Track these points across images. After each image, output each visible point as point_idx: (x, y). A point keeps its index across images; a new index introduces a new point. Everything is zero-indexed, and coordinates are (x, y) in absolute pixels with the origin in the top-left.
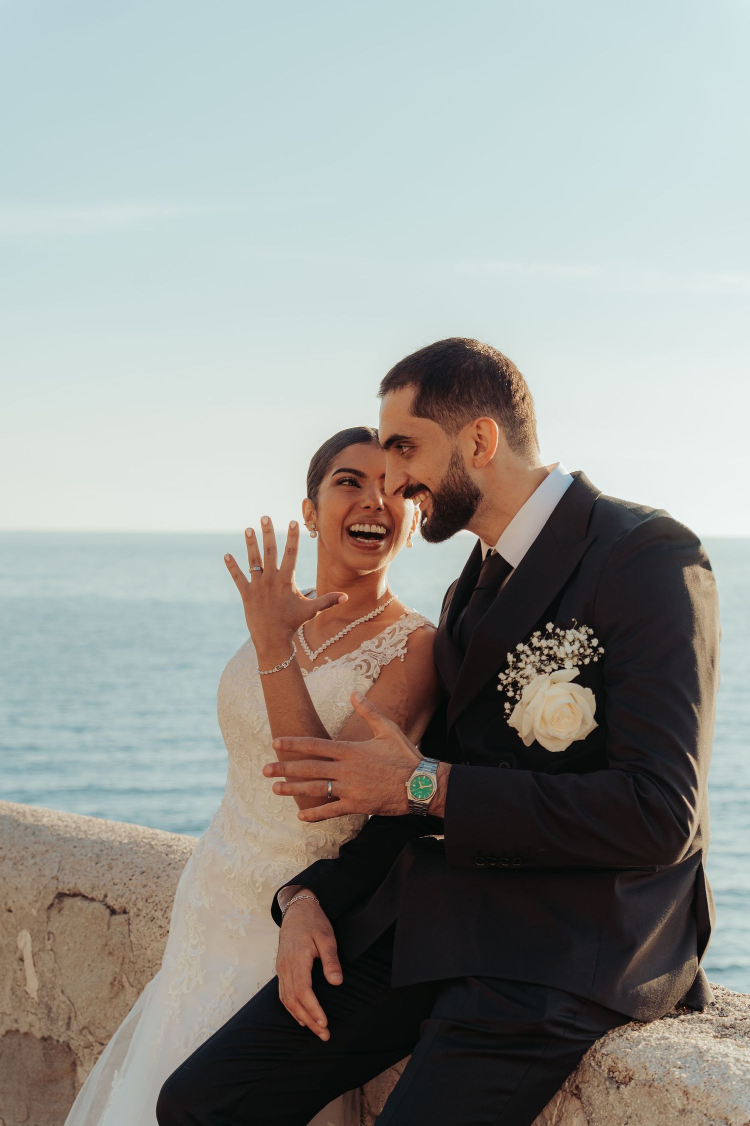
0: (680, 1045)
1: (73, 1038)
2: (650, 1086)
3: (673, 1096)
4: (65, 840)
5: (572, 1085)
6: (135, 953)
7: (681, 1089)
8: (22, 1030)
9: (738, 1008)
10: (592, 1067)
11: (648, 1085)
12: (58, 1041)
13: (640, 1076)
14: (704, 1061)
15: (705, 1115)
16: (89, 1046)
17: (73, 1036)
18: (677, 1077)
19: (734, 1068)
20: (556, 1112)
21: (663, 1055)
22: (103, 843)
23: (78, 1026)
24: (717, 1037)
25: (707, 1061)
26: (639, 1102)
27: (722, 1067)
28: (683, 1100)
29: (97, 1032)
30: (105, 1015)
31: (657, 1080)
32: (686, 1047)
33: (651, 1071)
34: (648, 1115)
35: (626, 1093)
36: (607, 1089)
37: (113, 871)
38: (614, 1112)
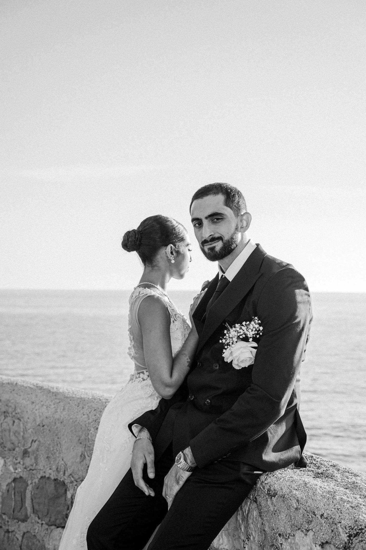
0: (297, 480)
1: (66, 479)
2: (283, 498)
3: (292, 502)
4: (67, 397)
5: (254, 497)
6: (90, 443)
7: (296, 499)
8: (47, 476)
9: (326, 466)
10: (261, 489)
11: (283, 497)
12: (60, 481)
13: (280, 493)
14: (306, 487)
15: (306, 510)
16: (72, 482)
17: (66, 478)
18: (294, 493)
19: (319, 490)
20: (247, 509)
21: (290, 484)
22: (81, 398)
23: (68, 474)
24: (315, 478)
25: (308, 487)
26: (279, 504)
27: (314, 490)
28: (297, 504)
29: (75, 476)
30: (78, 469)
31: (286, 495)
32: (300, 481)
33: (284, 491)
34: (283, 510)
35: (275, 501)
36: (267, 498)
37: (84, 410)
38: (270, 509)
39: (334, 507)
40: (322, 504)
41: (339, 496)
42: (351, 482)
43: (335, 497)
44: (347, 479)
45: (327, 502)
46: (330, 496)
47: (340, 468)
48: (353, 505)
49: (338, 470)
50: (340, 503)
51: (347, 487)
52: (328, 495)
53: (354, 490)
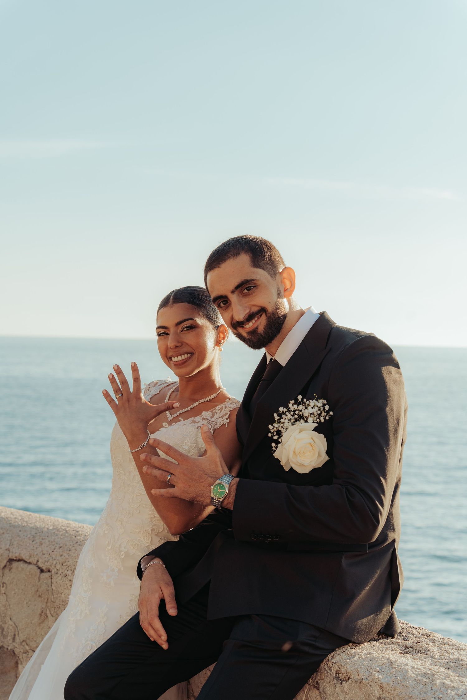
0: (379, 658)
1: (16, 647)
2: (360, 683)
3: (374, 689)
4: (14, 527)
5: (314, 681)
6: (55, 596)
7: (379, 685)
9: (415, 636)
10: (326, 671)
11: (359, 682)
12: (7, 649)
13: (355, 676)
14: (393, 668)
16: (26, 652)
17: (16, 646)
18: (377, 677)
19: (411, 673)
20: (304, 697)
21: (369, 664)
22: (37, 529)
23: (20, 640)
24: (402, 653)
25: (395, 668)
26: (353, 692)
27: (404, 672)
28: (380, 691)
29: (31, 644)
30: (36, 633)
31: (364, 679)
32: (382, 659)
33: (361, 674)
35: (346, 687)
36: (334, 684)
37: (43, 546)
38: (339, 698)
39: (433, 696)
40: (417, 692)
41: (440, 681)
42: (454, 659)
43: (435, 682)
44: (448, 655)
45: (424, 689)
46: (427, 681)
47: (436, 638)
48: (459, 693)
49: (434, 641)
50: (442, 690)
51: (448, 666)
52: (424, 680)
53: (460, 670)
